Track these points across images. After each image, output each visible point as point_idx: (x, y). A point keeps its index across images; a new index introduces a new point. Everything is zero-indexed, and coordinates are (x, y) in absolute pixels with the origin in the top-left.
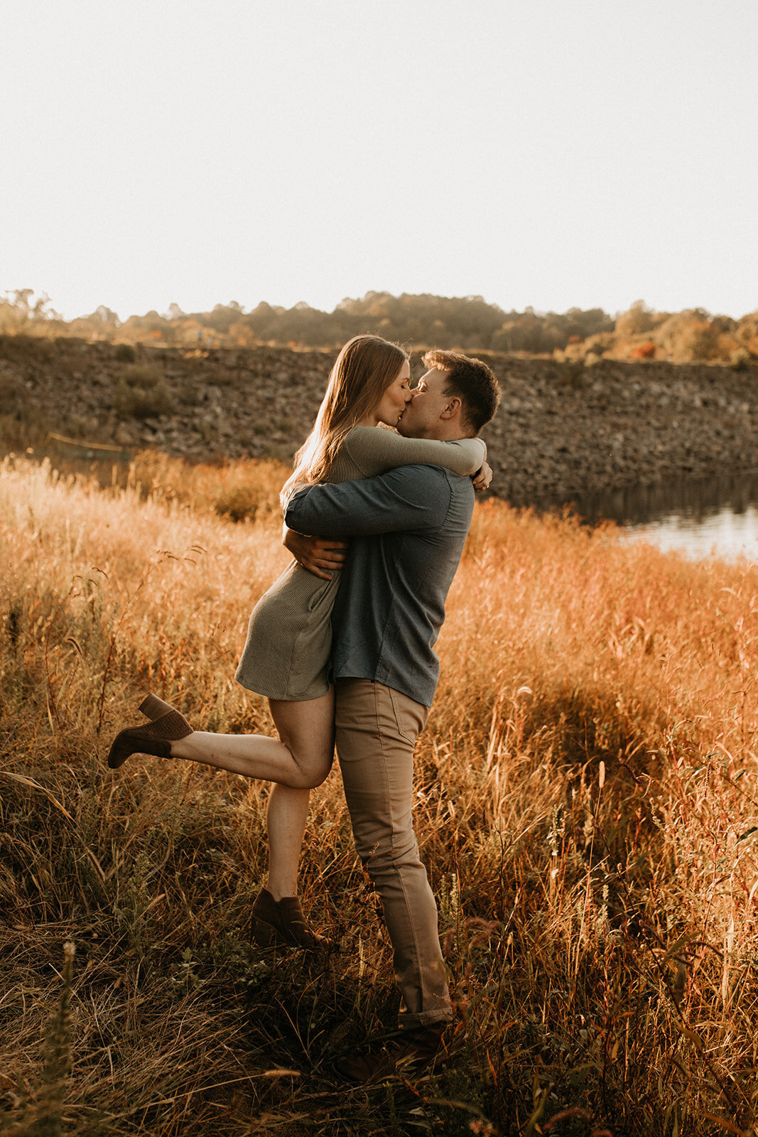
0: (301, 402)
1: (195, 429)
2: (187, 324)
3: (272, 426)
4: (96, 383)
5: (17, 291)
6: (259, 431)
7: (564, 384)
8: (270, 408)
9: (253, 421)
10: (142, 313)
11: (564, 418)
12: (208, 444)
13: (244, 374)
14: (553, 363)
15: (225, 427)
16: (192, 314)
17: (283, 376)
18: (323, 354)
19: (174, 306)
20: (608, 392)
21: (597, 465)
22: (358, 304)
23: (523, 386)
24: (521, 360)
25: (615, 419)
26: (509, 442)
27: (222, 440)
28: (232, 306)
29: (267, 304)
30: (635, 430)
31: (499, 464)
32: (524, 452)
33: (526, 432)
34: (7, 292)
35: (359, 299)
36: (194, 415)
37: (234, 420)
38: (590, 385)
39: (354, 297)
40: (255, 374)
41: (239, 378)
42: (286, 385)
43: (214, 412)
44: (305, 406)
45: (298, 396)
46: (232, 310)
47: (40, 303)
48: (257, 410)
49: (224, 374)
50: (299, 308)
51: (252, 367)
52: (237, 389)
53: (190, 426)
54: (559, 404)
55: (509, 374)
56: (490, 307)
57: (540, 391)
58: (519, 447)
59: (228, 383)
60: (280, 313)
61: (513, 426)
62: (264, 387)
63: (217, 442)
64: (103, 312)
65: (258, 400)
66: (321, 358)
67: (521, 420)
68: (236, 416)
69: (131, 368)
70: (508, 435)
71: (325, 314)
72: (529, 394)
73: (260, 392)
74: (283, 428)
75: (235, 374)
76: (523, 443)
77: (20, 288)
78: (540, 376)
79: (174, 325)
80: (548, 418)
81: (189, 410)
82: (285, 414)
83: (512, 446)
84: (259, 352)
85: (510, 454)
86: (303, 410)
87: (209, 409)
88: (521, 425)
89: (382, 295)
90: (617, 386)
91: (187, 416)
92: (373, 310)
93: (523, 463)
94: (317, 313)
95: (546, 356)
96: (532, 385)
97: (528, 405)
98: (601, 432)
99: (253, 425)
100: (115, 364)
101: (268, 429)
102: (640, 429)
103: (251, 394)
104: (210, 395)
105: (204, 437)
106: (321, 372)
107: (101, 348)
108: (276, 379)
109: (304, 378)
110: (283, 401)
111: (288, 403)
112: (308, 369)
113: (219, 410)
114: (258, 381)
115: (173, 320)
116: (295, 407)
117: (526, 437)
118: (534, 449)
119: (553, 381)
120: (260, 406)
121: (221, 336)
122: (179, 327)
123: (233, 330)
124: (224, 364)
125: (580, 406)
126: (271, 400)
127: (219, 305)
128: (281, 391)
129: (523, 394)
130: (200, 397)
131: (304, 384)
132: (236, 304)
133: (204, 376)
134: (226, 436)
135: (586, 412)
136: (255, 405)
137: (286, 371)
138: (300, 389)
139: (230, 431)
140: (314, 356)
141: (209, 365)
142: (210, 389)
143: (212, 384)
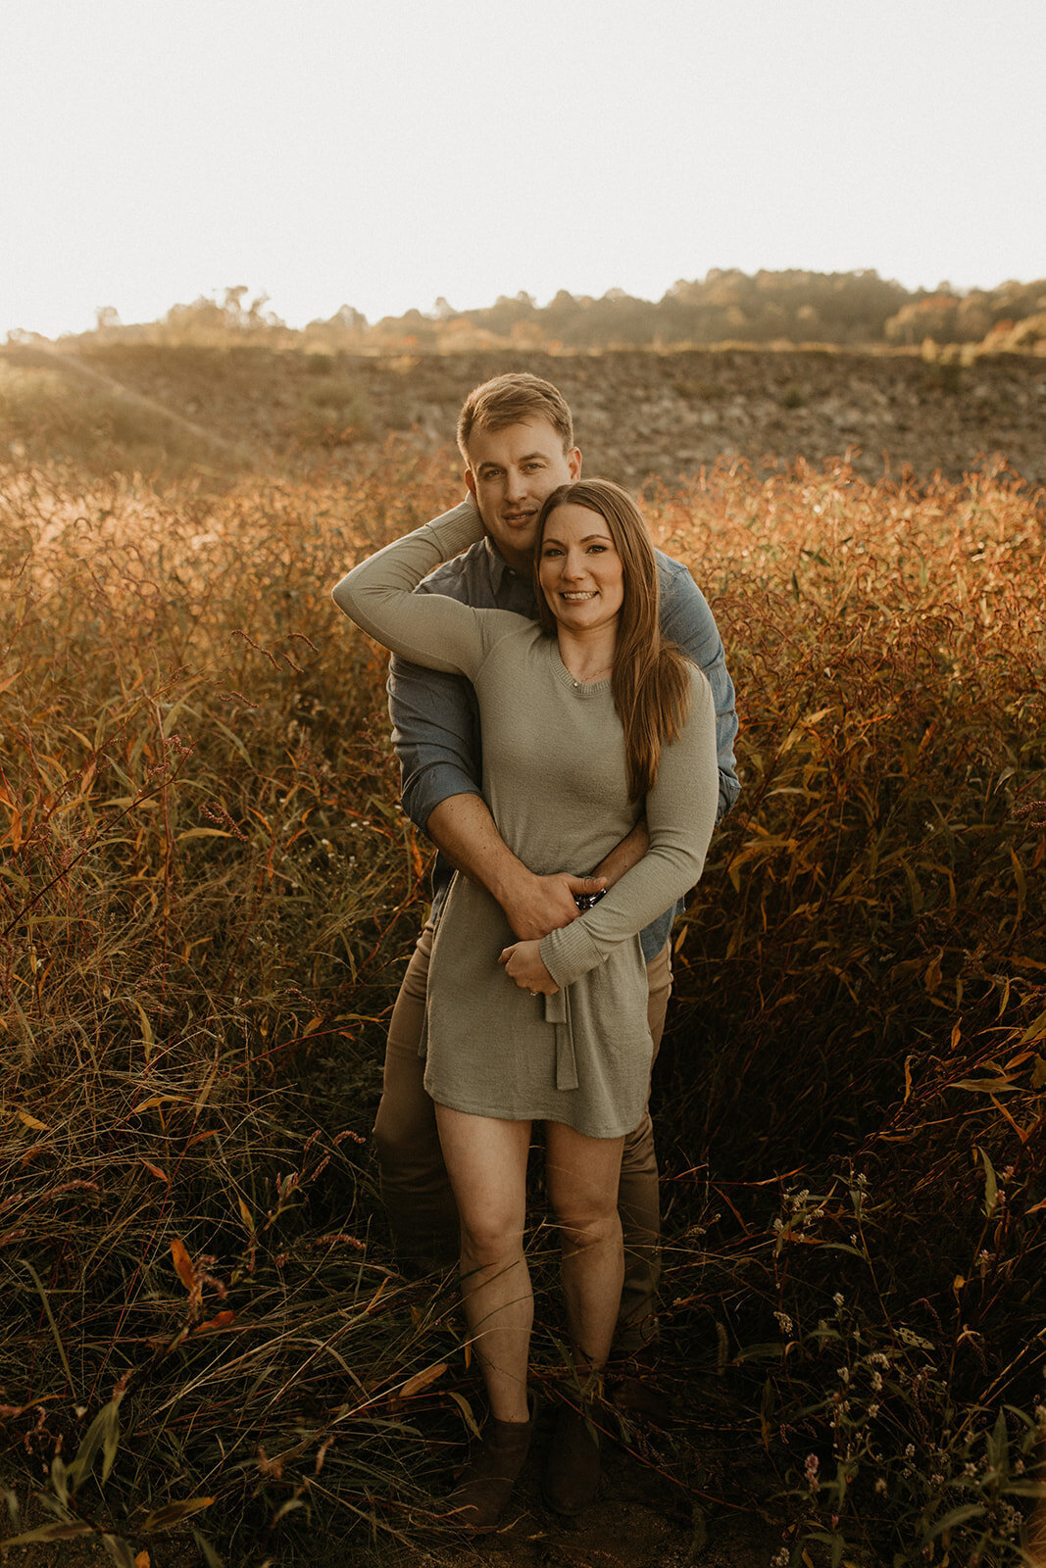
2: (454, 325)
4: (277, 404)
5: (227, 289)
7: (931, 388)
11: (921, 437)
14: (918, 360)
16: (465, 312)
18: (590, 358)
19: (440, 301)
20: (995, 397)
22: (695, 288)
23: (869, 393)
24: (877, 357)
25: (999, 435)
28: (520, 299)
29: (567, 293)
30: (1023, 449)
35: (696, 281)
38: (970, 389)
39: (690, 278)
46: (520, 303)
47: (256, 305)
49: (450, 388)
50: (612, 296)
54: (917, 416)
55: (854, 375)
56: (887, 285)
57: (893, 401)
59: (453, 400)
60: (587, 305)
64: (347, 314)
66: (586, 363)
69: (326, 383)
71: (649, 304)
72: (876, 403)
77: (233, 285)
78: (898, 378)
79: (439, 325)
80: (897, 437)
84: (499, 358)
87: (420, 434)
89: (731, 273)
90: (1011, 388)
92: (718, 296)
94: (638, 302)
95: (912, 350)
96: (883, 392)
97: (872, 419)
100: (306, 378)
102: (1032, 448)
104: (425, 415)
106: (583, 382)
107: (290, 358)
115: (440, 320)
119: (917, 385)
122: (445, 328)
123: (514, 331)
125: (949, 419)
127: (502, 298)
129: (868, 404)
130: (412, 417)
132: (524, 294)
133: (422, 391)
135: (955, 426)
140: (579, 362)
141: (429, 375)
142: (427, 407)
143: (430, 401)
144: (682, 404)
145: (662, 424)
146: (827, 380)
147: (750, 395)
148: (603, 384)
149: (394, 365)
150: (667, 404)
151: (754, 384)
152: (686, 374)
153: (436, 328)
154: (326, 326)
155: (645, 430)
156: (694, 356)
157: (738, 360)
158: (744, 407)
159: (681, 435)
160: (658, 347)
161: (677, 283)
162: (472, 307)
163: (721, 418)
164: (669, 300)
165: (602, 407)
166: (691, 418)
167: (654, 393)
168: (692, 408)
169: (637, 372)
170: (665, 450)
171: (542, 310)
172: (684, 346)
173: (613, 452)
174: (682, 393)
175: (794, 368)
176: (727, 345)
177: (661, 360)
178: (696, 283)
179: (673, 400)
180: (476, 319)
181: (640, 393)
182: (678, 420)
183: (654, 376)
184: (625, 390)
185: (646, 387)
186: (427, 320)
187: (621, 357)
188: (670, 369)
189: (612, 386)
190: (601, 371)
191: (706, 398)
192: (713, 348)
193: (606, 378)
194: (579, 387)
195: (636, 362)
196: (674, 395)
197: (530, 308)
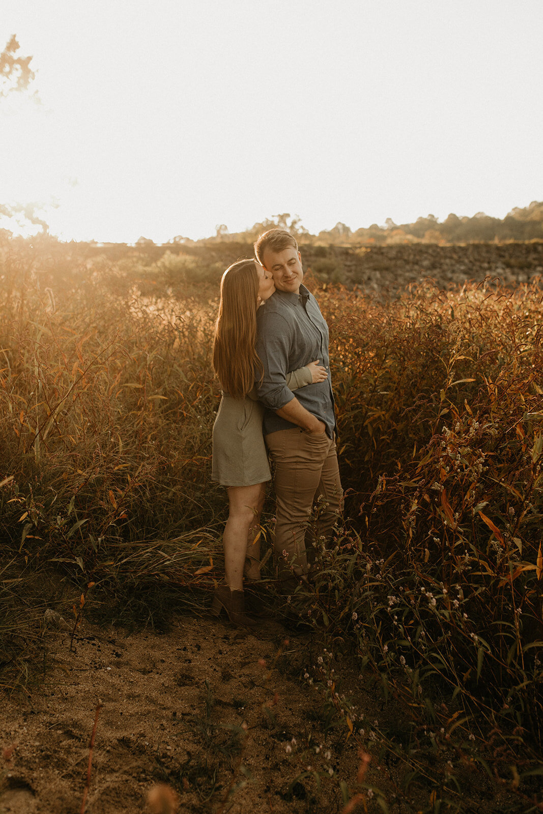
2: (395, 232)
5: (279, 215)
10: (367, 226)
13: (399, 262)
16: (401, 225)
17: (426, 263)
18: (460, 247)
19: (389, 220)
22: (524, 212)
28: (429, 218)
29: (455, 215)
34: (273, 216)
37: (385, 293)
39: (521, 206)
40: (407, 262)
41: (396, 266)
42: (428, 269)
46: (430, 221)
47: (294, 223)
49: (386, 263)
50: (478, 216)
51: (406, 258)
52: (393, 272)
59: (387, 269)
60: (464, 221)
62: (411, 271)
64: (340, 227)
65: (405, 280)
66: (458, 250)
68: (388, 291)
69: (322, 261)
73: (407, 274)
75: (393, 263)
77: (281, 214)
84: (413, 248)
87: (369, 286)
92: (536, 216)
94: (493, 220)
100: (313, 258)
103: (401, 275)
104: (372, 276)
106: (455, 260)
107: (306, 248)
108: (421, 265)
109: (441, 264)
112: (446, 257)
113: (375, 286)
114: (408, 267)
115: (387, 230)
122: (389, 234)
124: (387, 256)
127: (421, 218)
128: (423, 273)
130: (365, 277)
131: (440, 268)
132: (432, 216)
133: (371, 265)
137: (429, 260)
138: (436, 272)
140: (454, 249)
141: (375, 256)
142: (373, 273)
143: (375, 270)
144: (508, 271)
148: (466, 261)
149: (358, 251)
150: (500, 271)
152: (511, 257)
153: (385, 234)
154: (329, 233)
156: (516, 246)
157: (540, 248)
160: (496, 242)
161: (514, 209)
162: (405, 223)
164: (509, 218)
166: (512, 278)
167: (493, 265)
168: (513, 273)
169: (484, 254)
171: (441, 224)
172: (511, 241)
174: (508, 265)
176: (533, 241)
177: (498, 248)
178: (525, 209)
179: (503, 269)
180: (406, 229)
181: (486, 265)
182: (506, 279)
183: (494, 257)
184: (478, 264)
185: (489, 263)
186: (382, 230)
187: (476, 247)
188: (502, 253)
189: (471, 262)
190: (465, 254)
191: (521, 268)
192: (527, 242)
193: (468, 258)
194: (453, 262)
195: (484, 249)
196: (504, 266)
197: (435, 223)
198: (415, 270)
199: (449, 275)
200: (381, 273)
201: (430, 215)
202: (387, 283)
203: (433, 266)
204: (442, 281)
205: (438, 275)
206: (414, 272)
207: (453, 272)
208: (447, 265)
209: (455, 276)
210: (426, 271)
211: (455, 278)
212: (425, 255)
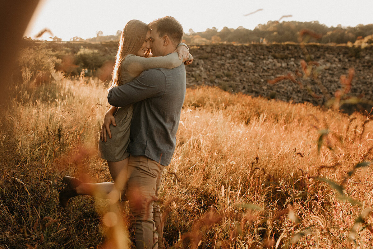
0: (235, 65)
1: (193, 76)
2: (195, 37)
3: (223, 75)
6: (217, 77)
7: (351, 57)
8: (223, 68)
9: (216, 73)
12: (197, 82)
13: (213, 55)
14: (347, 48)
15: (204, 75)
16: (198, 33)
17: (229, 55)
18: (246, 46)
19: (191, 30)
21: (365, 91)
23: (332, 57)
24: (332, 47)
26: (324, 81)
27: (203, 80)
29: (227, 28)
31: (319, 90)
32: (331, 85)
33: (332, 77)
36: (192, 71)
38: (364, 57)
39: (263, 24)
40: (218, 55)
41: (211, 57)
42: (230, 59)
43: (200, 69)
44: (237, 67)
45: (234, 63)
46: (213, 30)
48: (217, 68)
49: (206, 55)
50: (239, 28)
51: (216, 52)
52: (210, 60)
53: (191, 75)
54: (348, 65)
55: (326, 52)
56: (321, 26)
57: (340, 60)
58: (329, 83)
59: (207, 58)
60: (232, 31)
61: (326, 74)
62: (221, 60)
63: (201, 81)
65: (218, 65)
66: (245, 48)
67: (330, 72)
68: (209, 71)
70: (324, 78)
71: (251, 31)
72: (335, 61)
73: (219, 62)
74: (228, 76)
75: (210, 55)
76: (331, 82)
78: (340, 53)
79: (190, 37)
80: (343, 71)
81: (191, 69)
82: (229, 70)
83: (326, 82)
84: (220, 46)
85: (324, 86)
86: (236, 68)
87: (199, 68)
88: (330, 74)
89: (275, 22)
91: (190, 71)
92: (271, 28)
93: (330, 90)
94: (247, 30)
95: (344, 45)
96: (336, 57)
97: (334, 66)
98: (368, 77)
99: (215, 75)
101: (222, 76)
103: (216, 62)
104: (199, 63)
105: (196, 79)
106: (245, 53)
108: (226, 56)
109: (237, 56)
110: (228, 65)
111: (230, 66)
112: (239, 52)
113: (202, 69)
114: (219, 57)
115: (190, 35)
116: (233, 67)
117: (332, 79)
118: (336, 84)
119: (346, 55)
120: (219, 67)
121: (208, 41)
122: (192, 38)
123: (213, 38)
124: (205, 51)
125: (359, 66)
126: (223, 65)
127: (208, 29)
128: (228, 61)
129: (332, 61)
131: (237, 58)
132: (215, 28)
133: (198, 56)
134: (205, 79)
135: (361, 68)
136: (217, 66)
137: (230, 53)
138: (235, 60)
139: (206, 77)
140: (242, 47)
142: (200, 60)
143: (200, 59)
144: (275, 60)
145: (270, 66)
146: (319, 54)
147: (295, 58)
148: (251, 54)
150: (270, 60)
151: (296, 55)
152: (275, 51)
155: (265, 68)
156: (277, 46)
157: (290, 47)
158: (294, 61)
159: (276, 70)
160: (265, 43)
161: (259, 25)
163: (288, 65)
165: (252, 61)
166: (279, 65)
167: (266, 57)
168: (278, 62)
170: (272, 75)
171: (219, 32)
172: (274, 43)
173: (256, 75)
174: (275, 57)
175: (308, 50)
176: (286, 43)
179: (273, 59)
180: (201, 35)
181: (262, 57)
182: (275, 65)
183: (266, 52)
184: (258, 56)
185: (263, 55)
187: (255, 46)
188: (270, 50)
189: (253, 55)
190: (249, 50)
191: (282, 59)
192: (283, 44)
193: (251, 52)
194: (244, 55)
195: (260, 48)
196: (272, 58)
197: (216, 32)
198: (224, 59)
199: (243, 63)
200: (204, 61)
201: (213, 27)
202: (209, 67)
203: (233, 57)
204: (239, 66)
205: (237, 63)
206: (223, 60)
207: (245, 60)
208: (240, 56)
209: (246, 63)
210: (229, 60)
211: (246, 65)
212: (227, 51)
